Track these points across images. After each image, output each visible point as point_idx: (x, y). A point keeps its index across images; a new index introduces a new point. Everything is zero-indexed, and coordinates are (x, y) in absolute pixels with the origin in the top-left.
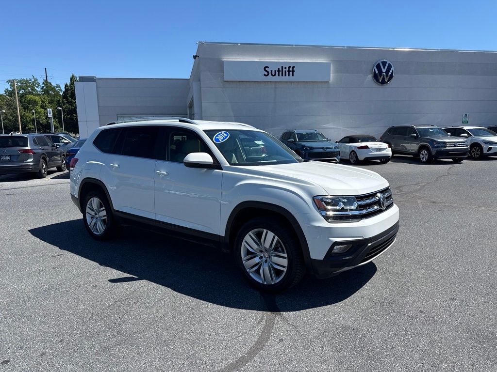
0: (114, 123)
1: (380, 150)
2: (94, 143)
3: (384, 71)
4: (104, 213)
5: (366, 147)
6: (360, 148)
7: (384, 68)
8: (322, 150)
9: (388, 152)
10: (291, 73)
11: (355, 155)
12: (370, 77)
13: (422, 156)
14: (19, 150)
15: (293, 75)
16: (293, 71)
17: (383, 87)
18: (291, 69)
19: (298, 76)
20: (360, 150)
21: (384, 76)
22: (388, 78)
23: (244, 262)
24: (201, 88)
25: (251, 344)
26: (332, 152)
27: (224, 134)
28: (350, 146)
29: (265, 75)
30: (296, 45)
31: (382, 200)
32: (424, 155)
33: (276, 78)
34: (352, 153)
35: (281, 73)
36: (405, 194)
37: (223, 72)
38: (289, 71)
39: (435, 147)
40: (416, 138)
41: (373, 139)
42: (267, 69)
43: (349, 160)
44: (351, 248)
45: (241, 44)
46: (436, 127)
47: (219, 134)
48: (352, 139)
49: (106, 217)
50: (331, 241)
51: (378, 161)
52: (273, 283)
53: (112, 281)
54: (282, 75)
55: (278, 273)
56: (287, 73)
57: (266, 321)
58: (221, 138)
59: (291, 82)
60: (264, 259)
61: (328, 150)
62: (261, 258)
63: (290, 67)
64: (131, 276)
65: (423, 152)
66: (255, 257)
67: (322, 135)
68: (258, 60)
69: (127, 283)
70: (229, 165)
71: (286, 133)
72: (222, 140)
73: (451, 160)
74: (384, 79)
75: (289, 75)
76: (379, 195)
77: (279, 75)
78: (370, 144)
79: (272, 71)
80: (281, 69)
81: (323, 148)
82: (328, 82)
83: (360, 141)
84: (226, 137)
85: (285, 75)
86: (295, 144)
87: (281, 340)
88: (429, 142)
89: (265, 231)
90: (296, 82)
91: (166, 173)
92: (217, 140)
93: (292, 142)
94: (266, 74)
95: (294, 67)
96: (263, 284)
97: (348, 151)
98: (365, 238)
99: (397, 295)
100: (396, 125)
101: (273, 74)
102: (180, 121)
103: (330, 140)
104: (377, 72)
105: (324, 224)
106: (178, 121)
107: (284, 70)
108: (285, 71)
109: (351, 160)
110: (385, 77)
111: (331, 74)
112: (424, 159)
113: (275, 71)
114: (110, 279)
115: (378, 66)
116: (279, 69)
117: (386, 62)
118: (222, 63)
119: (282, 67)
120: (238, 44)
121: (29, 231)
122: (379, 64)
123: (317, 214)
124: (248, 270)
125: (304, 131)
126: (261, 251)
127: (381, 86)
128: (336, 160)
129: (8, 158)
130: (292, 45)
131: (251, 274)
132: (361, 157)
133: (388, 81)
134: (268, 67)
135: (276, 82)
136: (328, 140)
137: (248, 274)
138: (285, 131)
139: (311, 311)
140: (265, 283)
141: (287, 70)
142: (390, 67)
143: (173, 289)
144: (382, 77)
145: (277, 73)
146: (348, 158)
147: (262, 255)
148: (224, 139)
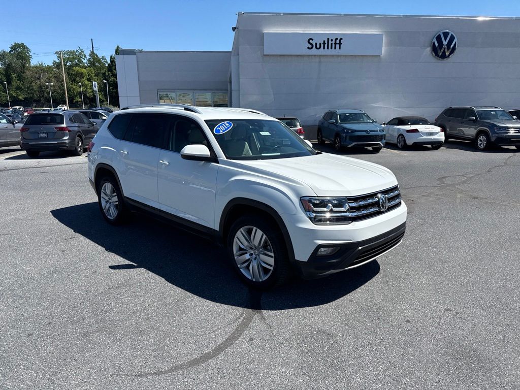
0: (127, 108)
1: (431, 134)
2: (109, 127)
3: (445, 43)
4: (116, 199)
5: (416, 131)
6: (409, 131)
7: (445, 41)
8: (364, 134)
9: (441, 137)
10: (338, 46)
11: (403, 139)
12: (429, 49)
13: (479, 142)
14: (56, 128)
15: (340, 48)
16: (340, 44)
17: (443, 61)
18: (338, 41)
19: (346, 49)
20: (409, 134)
21: (444, 50)
22: (450, 51)
23: (236, 257)
24: (239, 63)
25: (220, 341)
26: (376, 136)
27: (227, 124)
28: (399, 129)
29: (308, 48)
30: (344, 15)
31: (381, 201)
32: (482, 142)
33: (322, 52)
34: (400, 137)
35: (326, 45)
36: (446, 187)
37: (263, 45)
38: (335, 44)
39: (496, 133)
40: (475, 121)
41: (424, 122)
42: (311, 41)
43: (397, 144)
44: (339, 250)
45: (284, 14)
46: (500, 109)
47: (221, 125)
48: (401, 121)
49: (117, 203)
50: (315, 243)
51: (430, 146)
52: (261, 281)
53: (112, 267)
54: (328, 48)
55: (266, 271)
56: (333, 45)
57: (244, 318)
58: (222, 129)
59: (338, 56)
60: (254, 256)
61: (372, 133)
62: (251, 255)
63: (337, 39)
64: (131, 263)
65: (481, 138)
66: (246, 253)
67: (367, 116)
68: (302, 32)
69: (125, 270)
70: (225, 159)
71: (328, 113)
72: (223, 131)
73: (514, 148)
74: (444, 52)
75: (335, 48)
76: (379, 195)
77: (324, 48)
78: (420, 127)
79: (316, 44)
80: (326, 42)
81: (366, 131)
82: (379, 56)
83: (409, 123)
84: (228, 128)
85: (331, 48)
86: (337, 126)
87: (251, 339)
88: (489, 127)
89: (255, 228)
90: (343, 56)
91: (168, 163)
92: (218, 131)
93: (333, 123)
94: (310, 46)
95: (341, 39)
96: (251, 281)
97: (396, 135)
98: (354, 241)
99: (389, 301)
100: (454, 106)
101: (318, 46)
102: (186, 109)
103: (376, 122)
104: (437, 44)
105: (310, 226)
106: (183, 109)
107: (330, 42)
108: (332, 44)
109: (398, 144)
110: (446, 50)
111: (384, 48)
112: (482, 145)
113: (320, 44)
114: (110, 265)
115: (439, 38)
116: (324, 41)
117: (449, 33)
118: (262, 36)
119: (328, 39)
120: (280, 13)
121: (51, 212)
122: (440, 35)
123: (303, 215)
124: (239, 266)
125: (347, 112)
126: (252, 249)
127: (440, 61)
128: (380, 145)
129: (45, 135)
130: (341, 15)
131: (241, 270)
132: (410, 142)
133: (450, 54)
134: (312, 40)
135: (320, 55)
136: (373, 122)
137: (239, 269)
138: (327, 111)
139: (292, 311)
140: (254, 280)
141: (333, 42)
142: (452, 38)
143: (166, 280)
144: (442, 50)
145: (322, 45)
146: (395, 142)
147: (253, 252)
148: (226, 130)
